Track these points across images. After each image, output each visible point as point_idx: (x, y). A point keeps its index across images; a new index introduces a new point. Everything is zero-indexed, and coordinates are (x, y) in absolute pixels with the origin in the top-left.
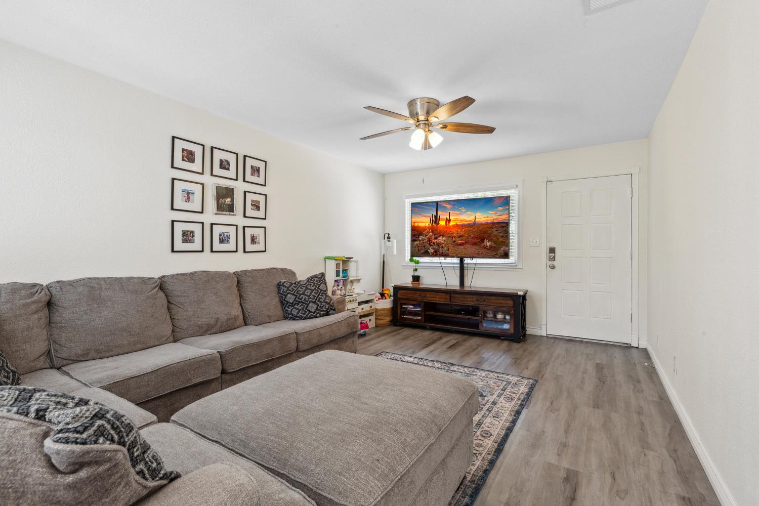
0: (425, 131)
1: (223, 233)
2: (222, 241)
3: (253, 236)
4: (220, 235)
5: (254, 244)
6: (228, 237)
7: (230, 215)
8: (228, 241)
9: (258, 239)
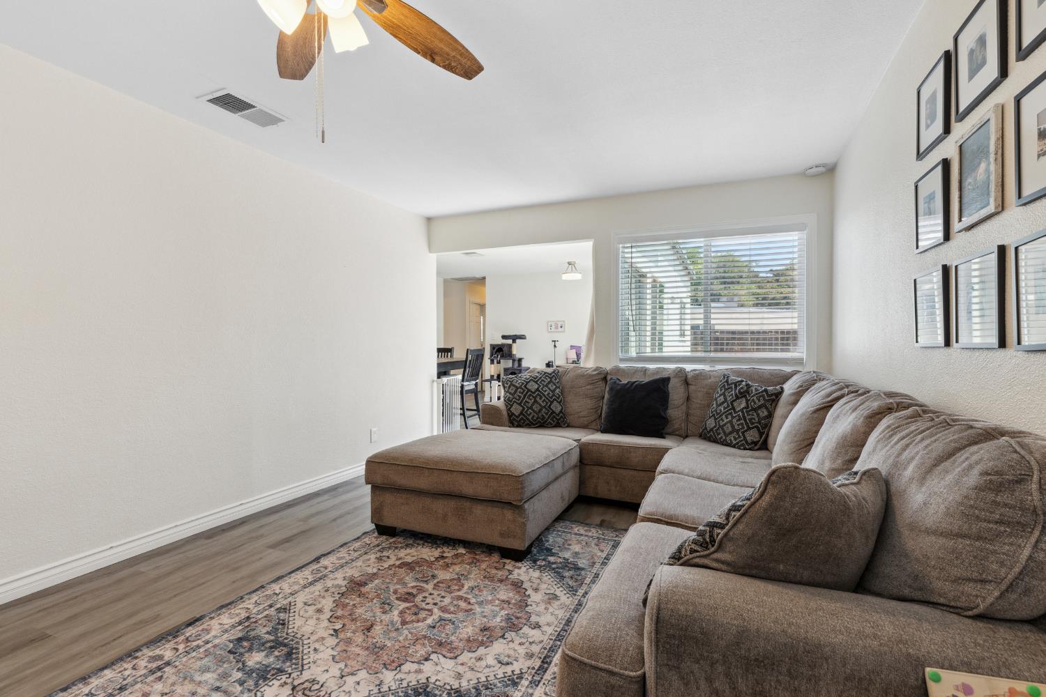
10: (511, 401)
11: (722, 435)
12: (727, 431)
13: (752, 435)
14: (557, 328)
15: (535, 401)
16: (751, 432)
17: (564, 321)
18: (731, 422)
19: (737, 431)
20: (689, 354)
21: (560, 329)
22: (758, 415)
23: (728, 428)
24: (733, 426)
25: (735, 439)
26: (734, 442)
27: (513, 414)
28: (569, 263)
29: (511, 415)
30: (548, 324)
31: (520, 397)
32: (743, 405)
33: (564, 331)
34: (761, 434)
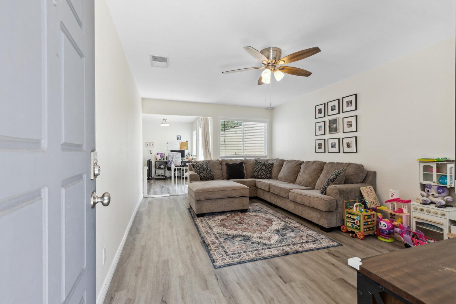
0: (271, 70)
1: (333, 143)
2: (332, 147)
3: (348, 143)
4: (332, 144)
5: (348, 148)
6: (335, 145)
7: (335, 133)
8: (335, 147)
9: (351, 145)
10: (199, 172)
11: (260, 176)
12: (262, 175)
13: (268, 175)
14: (150, 145)
15: (207, 172)
16: (268, 174)
17: (154, 143)
18: (262, 172)
19: (265, 175)
20: (234, 155)
21: (152, 146)
22: (269, 170)
23: (262, 174)
24: (263, 174)
25: (265, 177)
26: (264, 177)
27: (201, 176)
28: (164, 119)
29: (201, 177)
30: (146, 144)
31: (202, 170)
32: (265, 168)
33: (154, 147)
34: (270, 175)
